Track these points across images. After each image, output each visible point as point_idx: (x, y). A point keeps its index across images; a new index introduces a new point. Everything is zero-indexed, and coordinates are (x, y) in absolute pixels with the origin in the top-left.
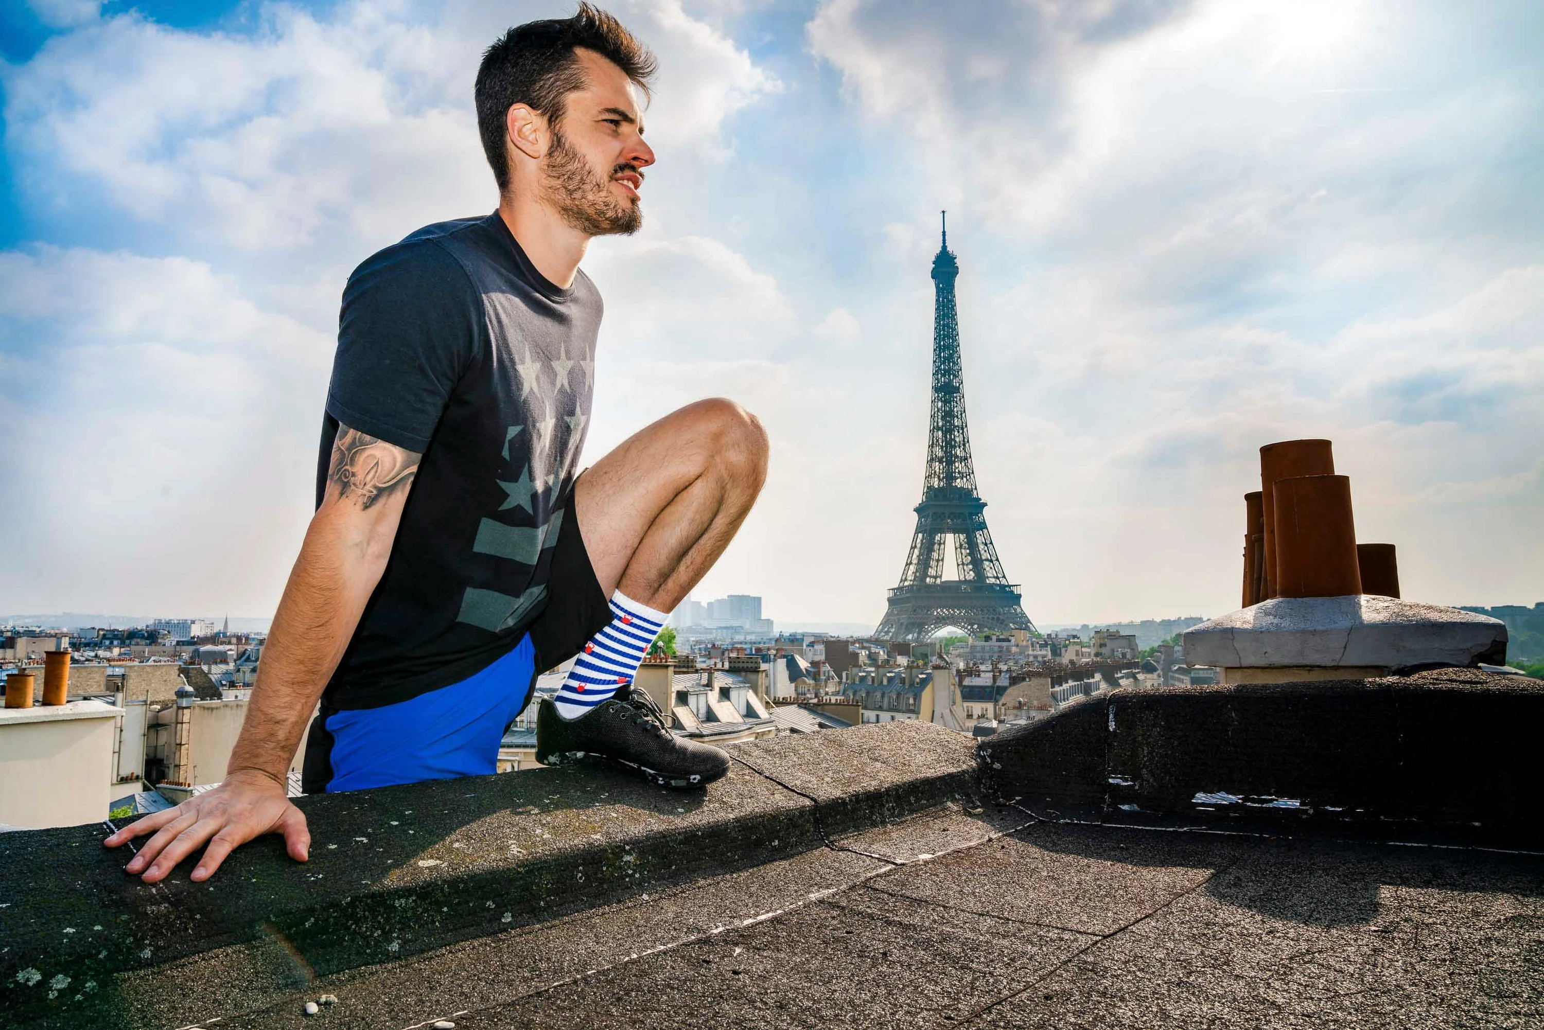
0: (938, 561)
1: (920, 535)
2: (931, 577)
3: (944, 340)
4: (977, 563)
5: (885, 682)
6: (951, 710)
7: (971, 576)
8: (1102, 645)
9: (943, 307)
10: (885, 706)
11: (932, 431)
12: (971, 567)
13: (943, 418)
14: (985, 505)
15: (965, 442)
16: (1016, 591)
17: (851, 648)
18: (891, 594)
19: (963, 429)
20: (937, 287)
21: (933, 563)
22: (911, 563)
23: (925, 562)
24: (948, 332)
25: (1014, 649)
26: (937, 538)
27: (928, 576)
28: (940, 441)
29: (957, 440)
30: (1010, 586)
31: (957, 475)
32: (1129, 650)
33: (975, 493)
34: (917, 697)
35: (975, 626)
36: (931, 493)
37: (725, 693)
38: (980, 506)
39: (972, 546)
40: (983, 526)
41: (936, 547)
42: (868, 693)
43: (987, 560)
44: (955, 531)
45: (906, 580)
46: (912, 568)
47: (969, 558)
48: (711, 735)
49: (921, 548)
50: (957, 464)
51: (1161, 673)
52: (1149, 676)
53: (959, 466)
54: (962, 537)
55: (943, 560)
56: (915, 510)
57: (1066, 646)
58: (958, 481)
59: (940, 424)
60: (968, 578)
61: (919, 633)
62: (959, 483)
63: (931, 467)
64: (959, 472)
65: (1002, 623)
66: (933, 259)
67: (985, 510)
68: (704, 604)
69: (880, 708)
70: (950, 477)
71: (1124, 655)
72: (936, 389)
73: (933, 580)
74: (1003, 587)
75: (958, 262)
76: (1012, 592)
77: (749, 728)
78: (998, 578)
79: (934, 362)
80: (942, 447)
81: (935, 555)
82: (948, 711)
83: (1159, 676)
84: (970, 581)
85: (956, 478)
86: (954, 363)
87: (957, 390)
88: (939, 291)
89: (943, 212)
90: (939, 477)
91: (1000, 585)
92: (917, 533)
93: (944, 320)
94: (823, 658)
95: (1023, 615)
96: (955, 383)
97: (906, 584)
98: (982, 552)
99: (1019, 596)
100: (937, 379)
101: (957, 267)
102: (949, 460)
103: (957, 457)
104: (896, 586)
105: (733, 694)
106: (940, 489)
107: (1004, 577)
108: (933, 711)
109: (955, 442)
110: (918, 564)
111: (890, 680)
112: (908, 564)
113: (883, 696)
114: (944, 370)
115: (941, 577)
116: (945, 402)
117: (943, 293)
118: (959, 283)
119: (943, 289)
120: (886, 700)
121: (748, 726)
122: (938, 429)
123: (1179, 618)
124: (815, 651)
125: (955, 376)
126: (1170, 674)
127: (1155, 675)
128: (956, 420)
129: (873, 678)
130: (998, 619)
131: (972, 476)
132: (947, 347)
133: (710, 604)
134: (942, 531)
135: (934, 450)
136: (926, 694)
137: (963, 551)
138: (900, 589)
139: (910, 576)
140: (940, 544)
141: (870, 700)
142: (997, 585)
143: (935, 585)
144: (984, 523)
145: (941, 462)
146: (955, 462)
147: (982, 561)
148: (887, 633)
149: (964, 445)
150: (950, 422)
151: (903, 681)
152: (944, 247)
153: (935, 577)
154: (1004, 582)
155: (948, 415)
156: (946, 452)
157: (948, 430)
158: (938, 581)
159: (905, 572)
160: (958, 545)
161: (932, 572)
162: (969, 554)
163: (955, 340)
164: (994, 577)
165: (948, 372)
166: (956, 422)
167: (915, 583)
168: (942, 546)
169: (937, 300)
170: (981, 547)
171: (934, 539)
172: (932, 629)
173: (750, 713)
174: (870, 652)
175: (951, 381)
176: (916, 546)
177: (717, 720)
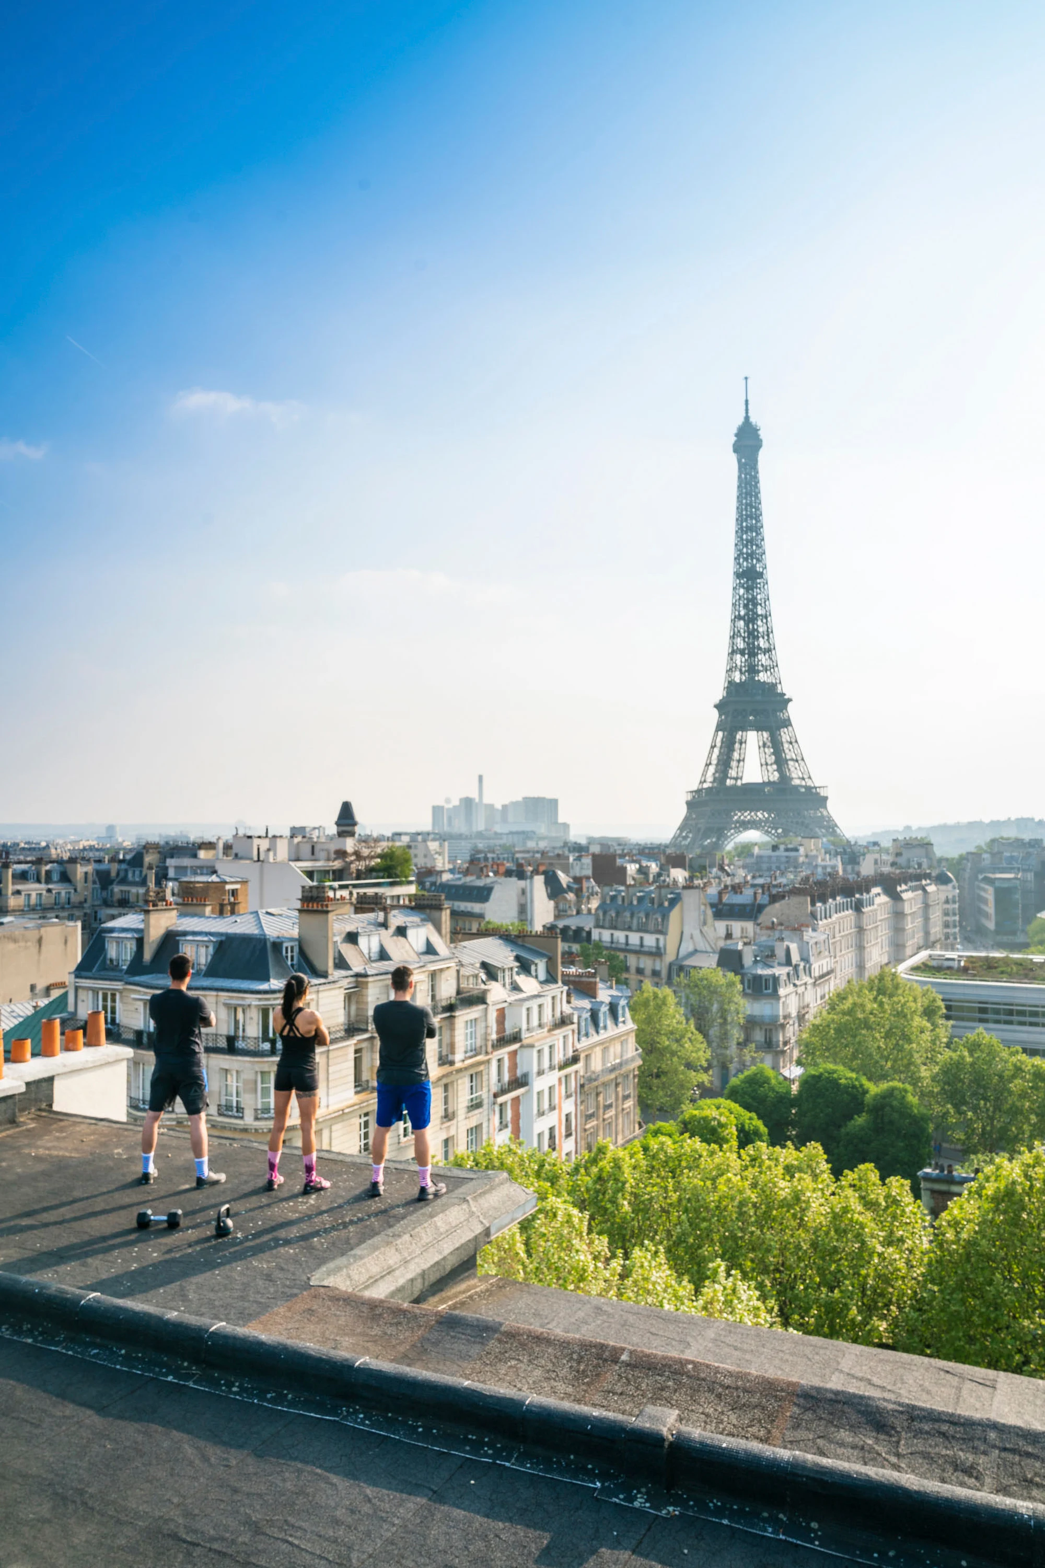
0: (739, 761)
1: (720, 734)
2: (731, 778)
3: (746, 521)
4: (781, 762)
5: (635, 902)
6: (701, 931)
7: (775, 776)
8: (898, 854)
9: (746, 484)
10: (634, 926)
11: (733, 621)
12: (775, 767)
13: (746, 606)
14: (790, 700)
15: (768, 633)
16: (823, 793)
17: (619, 862)
18: (689, 797)
19: (766, 618)
20: (739, 461)
21: (734, 764)
22: (710, 764)
23: (725, 763)
24: (751, 512)
25: (801, 859)
26: (738, 737)
27: (727, 777)
28: (742, 631)
29: (761, 630)
30: (816, 788)
31: (760, 668)
32: (925, 860)
33: (779, 686)
34: (665, 917)
35: (780, 831)
36: (732, 687)
37: (401, 931)
38: (784, 702)
39: (776, 746)
40: (787, 723)
41: (737, 746)
42: (618, 914)
43: (792, 760)
44: (758, 729)
45: (705, 781)
46: (712, 769)
47: (773, 757)
48: (377, 975)
49: (721, 748)
50: (760, 657)
51: (957, 885)
52: (943, 887)
53: (763, 659)
54: (766, 734)
55: (743, 760)
56: (716, 706)
57: (864, 854)
58: (761, 674)
59: (742, 613)
60: (772, 779)
61: (718, 839)
62: (762, 677)
63: (732, 659)
64: (762, 665)
65: (807, 827)
66: (735, 431)
67: (790, 705)
68: (498, 806)
69: (630, 929)
70: (752, 670)
71: (920, 865)
72: (738, 575)
73: (733, 782)
74: (809, 789)
75: (762, 434)
76: (818, 794)
77: (421, 967)
78: (803, 779)
79: (736, 545)
80: (744, 638)
81: (736, 755)
82: (698, 931)
83: (954, 888)
84: (774, 783)
85: (759, 672)
86: (757, 545)
87: (761, 575)
88: (741, 467)
89: (746, 378)
90: (741, 670)
91: (806, 787)
92: (717, 731)
93: (746, 498)
94: (589, 872)
95: (830, 819)
96: (759, 568)
97: (705, 786)
98: (787, 751)
99: (826, 798)
100: (739, 564)
101: (761, 441)
102: (752, 651)
103: (760, 648)
104: (695, 788)
105: (410, 933)
106: (741, 684)
107: (810, 778)
108: (682, 933)
109: (758, 632)
110: (717, 765)
111: (640, 899)
112: (708, 765)
113: (632, 916)
114: (747, 553)
115: (741, 778)
116: (748, 589)
117: (746, 469)
118: (763, 457)
119: (746, 464)
120: (635, 921)
121: (421, 964)
122: (739, 617)
123: (1009, 819)
124: (582, 864)
125: (758, 560)
126: (977, 883)
127: (950, 886)
128: (759, 607)
129: (623, 898)
130: (803, 823)
131: (776, 669)
132: (750, 529)
133: (505, 807)
134: (744, 729)
135: (735, 641)
136: (674, 915)
137: (766, 750)
138: (698, 791)
139: (710, 778)
140: (741, 743)
141: (619, 919)
142: (802, 786)
143: (734, 787)
144: (789, 719)
145: (743, 653)
146: (757, 654)
147: (787, 760)
148: (685, 838)
149: (768, 636)
150: (752, 610)
151: (652, 901)
152: (747, 418)
153: (736, 779)
154: (809, 783)
155: (751, 603)
156: (748, 644)
157: (751, 618)
158: (739, 783)
159: (704, 774)
160: (761, 743)
161: (732, 773)
162: (773, 753)
163: (758, 521)
164: (799, 778)
165: (751, 555)
166: (760, 611)
167: (715, 785)
168: (743, 745)
169: (739, 477)
170: (786, 746)
171: (735, 737)
172: (732, 835)
173: (430, 950)
174: (641, 866)
175: (754, 566)
176: (715, 746)
177: (389, 959)
